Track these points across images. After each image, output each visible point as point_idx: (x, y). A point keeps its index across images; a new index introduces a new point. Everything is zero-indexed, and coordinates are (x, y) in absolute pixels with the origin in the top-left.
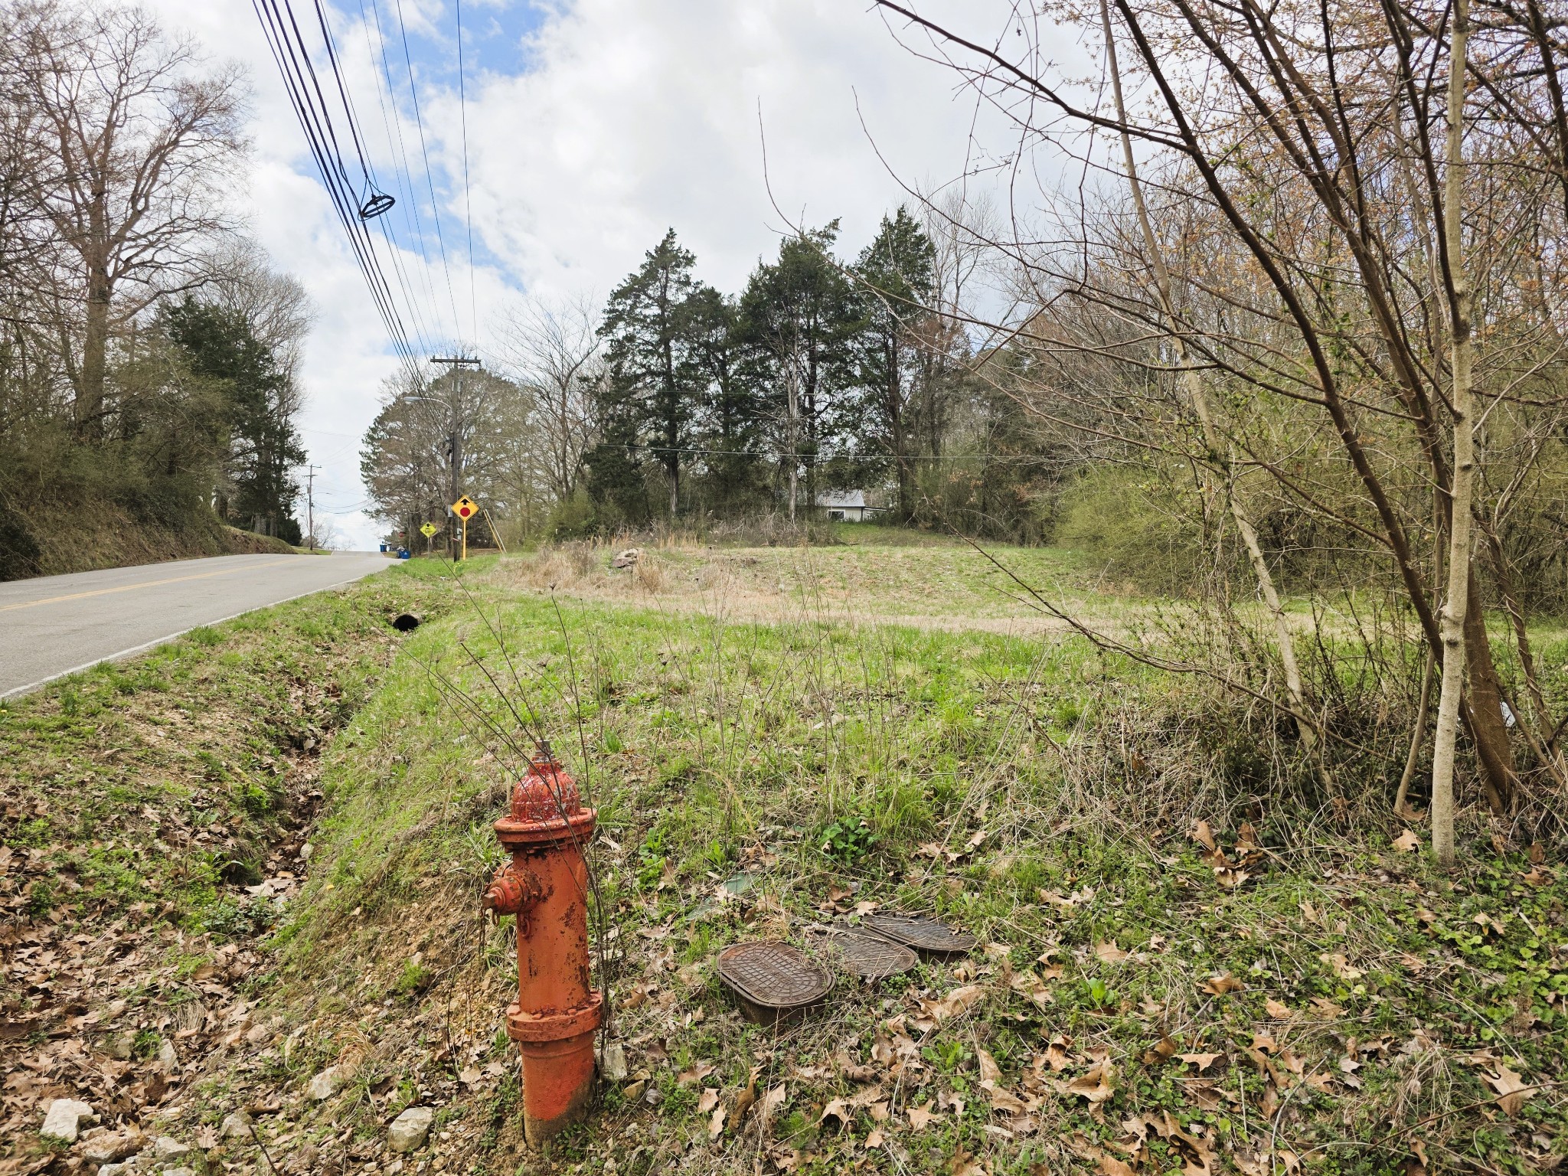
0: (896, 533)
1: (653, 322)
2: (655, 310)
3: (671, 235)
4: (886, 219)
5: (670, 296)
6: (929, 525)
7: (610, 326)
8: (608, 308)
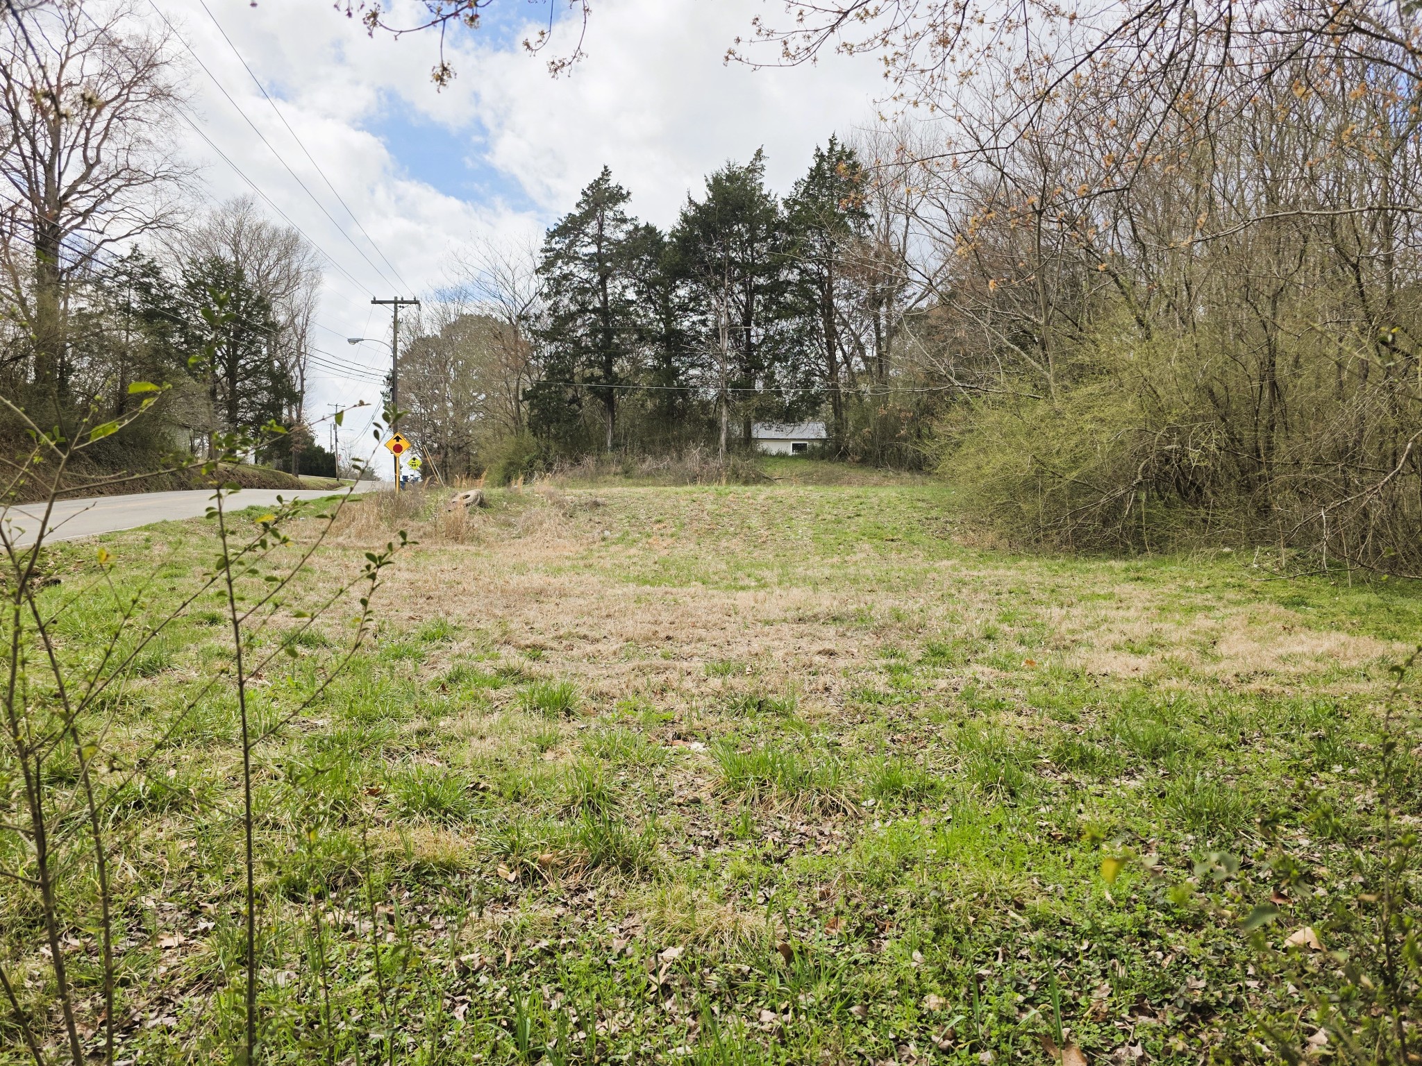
0: (825, 467)
1: (591, 260)
2: (593, 249)
3: (606, 172)
4: (818, 149)
5: (607, 232)
6: (858, 458)
7: (548, 266)
8: (544, 246)
